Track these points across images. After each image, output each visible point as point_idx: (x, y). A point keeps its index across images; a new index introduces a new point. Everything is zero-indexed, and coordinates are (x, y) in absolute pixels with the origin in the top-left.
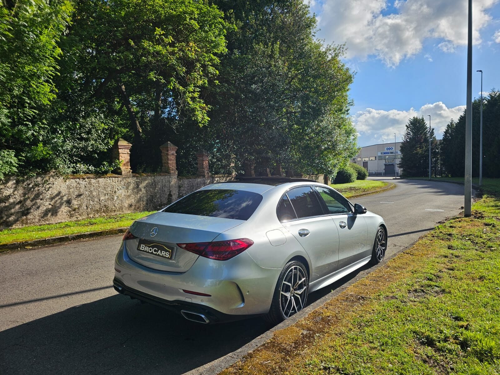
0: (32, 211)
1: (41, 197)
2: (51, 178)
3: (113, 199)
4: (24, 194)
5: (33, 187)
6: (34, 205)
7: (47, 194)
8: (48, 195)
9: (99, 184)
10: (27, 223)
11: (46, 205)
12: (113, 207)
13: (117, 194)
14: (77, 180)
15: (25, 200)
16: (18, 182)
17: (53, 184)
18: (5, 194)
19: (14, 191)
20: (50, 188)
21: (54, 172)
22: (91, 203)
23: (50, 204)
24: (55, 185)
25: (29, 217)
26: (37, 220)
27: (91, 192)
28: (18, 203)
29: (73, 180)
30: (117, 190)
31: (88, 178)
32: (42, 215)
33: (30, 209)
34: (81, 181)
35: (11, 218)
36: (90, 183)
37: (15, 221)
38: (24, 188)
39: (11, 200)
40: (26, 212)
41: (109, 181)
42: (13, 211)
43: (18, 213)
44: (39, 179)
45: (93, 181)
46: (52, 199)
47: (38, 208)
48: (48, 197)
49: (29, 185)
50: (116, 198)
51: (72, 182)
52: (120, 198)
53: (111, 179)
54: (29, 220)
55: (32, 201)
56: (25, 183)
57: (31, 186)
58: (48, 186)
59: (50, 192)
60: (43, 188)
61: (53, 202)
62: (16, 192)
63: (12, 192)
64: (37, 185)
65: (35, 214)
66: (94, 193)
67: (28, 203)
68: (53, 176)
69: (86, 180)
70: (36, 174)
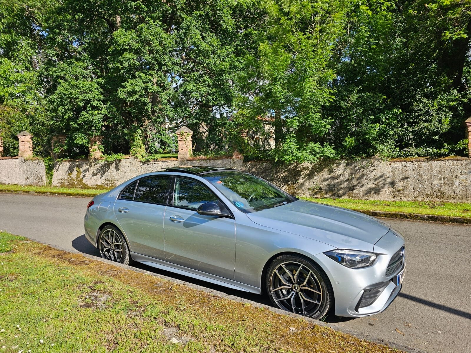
0: (357, 187)
1: (366, 177)
2: (376, 161)
3: (452, 185)
4: (352, 174)
5: (359, 169)
6: (359, 183)
7: (371, 175)
8: (372, 176)
9: (432, 167)
10: (352, 197)
11: (369, 184)
12: (453, 194)
13: (460, 179)
14: (404, 163)
15: (352, 179)
16: (347, 164)
17: (378, 166)
18: (337, 173)
19: (344, 171)
20: (374, 170)
21: (378, 156)
22: (420, 186)
23: (373, 184)
24: (379, 168)
25: (355, 192)
26: (361, 195)
27: (421, 175)
28: (346, 181)
29: (399, 163)
30: (459, 175)
31: (417, 161)
32: (366, 192)
33: (356, 186)
34: (408, 164)
35: (341, 192)
36: (419, 166)
37: (344, 194)
38: (352, 170)
39: (342, 178)
40: (352, 188)
41: (447, 164)
42: (342, 186)
43: (346, 188)
44: (365, 163)
45: (423, 164)
46: (375, 180)
47: (363, 186)
48: (372, 177)
49: (356, 167)
50: (457, 184)
51: (398, 165)
52: (464, 184)
53: (450, 161)
54: (355, 194)
55: (357, 180)
56: (353, 166)
57: (357, 168)
58: (372, 168)
59: (374, 173)
60: (368, 170)
61: (377, 182)
62: (345, 172)
63: (342, 172)
64: (363, 167)
65: (359, 191)
66: (425, 177)
67: (354, 182)
68: (378, 160)
69: (415, 163)
70: (361, 158)
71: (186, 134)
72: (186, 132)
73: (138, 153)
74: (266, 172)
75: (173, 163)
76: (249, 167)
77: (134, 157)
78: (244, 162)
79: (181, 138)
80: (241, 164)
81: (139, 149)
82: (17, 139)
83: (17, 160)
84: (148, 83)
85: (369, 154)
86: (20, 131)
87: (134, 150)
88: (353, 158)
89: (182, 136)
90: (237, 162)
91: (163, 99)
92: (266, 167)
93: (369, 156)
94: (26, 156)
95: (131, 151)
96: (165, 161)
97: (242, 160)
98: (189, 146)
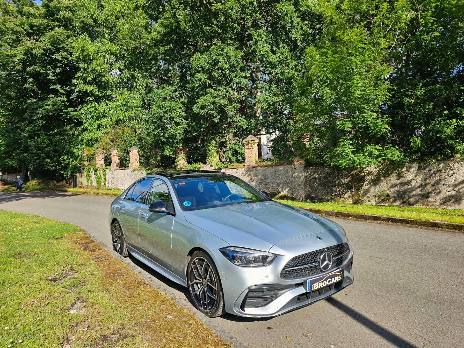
0: (433, 194)
1: (443, 182)
2: (456, 164)
4: (426, 179)
5: (435, 173)
6: (434, 190)
7: (450, 179)
8: (452, 181)
10: (427, 205)
11: (447, 191)
15: (426, 185)
16: (420, 168)
17: (459, 170)
18: (408, 178)
19: (416, 176)
20: (454, 173)
21: (459, 158)
23: (453, 190)
24: (460, 171)
25: (429, 199)
26: (438, 204)
28: (419, 187)
32: (444, 200)
33: (431, 192)
35: (412, 200)
37: (417, 202)
38: (426, 174)
39: (413, 184)
40: (426, 196)
42: (414, 193)
43: (419, 195)
44: (441, 166)
46: (455, 186)
47: (440, 192)
48: (452, 183)
49: (430, 170)
54: (430, 202)
55: (433, 186)
56: (427, 169)
57: (432, 171)
58: (452, 172)
59: (454, 177)
60: (446, 174)
61: (458, 188)
62: (417, 177)
63: (414, 177)
64: (439, 171)
65: (435, 199)
67: (429, 188)
68: (458, 162)
70: (437, 160)
71: (251, 142)
72: (252, 141)
73: (213, 161)
74: (328, 178)
75: (240, 170)
76: (311, 173)
77: (209, 165)
78: (305, 167)
79: (247, 146)
80: (302, 170)
81: (214, 158)
82: (128, 154)
83: (128, 170)
84: (217, 97)
85: (446, 156)
86: (131, 147)
87: (210, 159)
88: (426, 160)
89: (248, 145)
90: (298, 168)
91: (229, 111)
92: (327, 172)
93: (447, 158)
94: (134, 167)
95: (208, 160)
96: (234, 169)
97: (304, 166)
98: (254, 154)
